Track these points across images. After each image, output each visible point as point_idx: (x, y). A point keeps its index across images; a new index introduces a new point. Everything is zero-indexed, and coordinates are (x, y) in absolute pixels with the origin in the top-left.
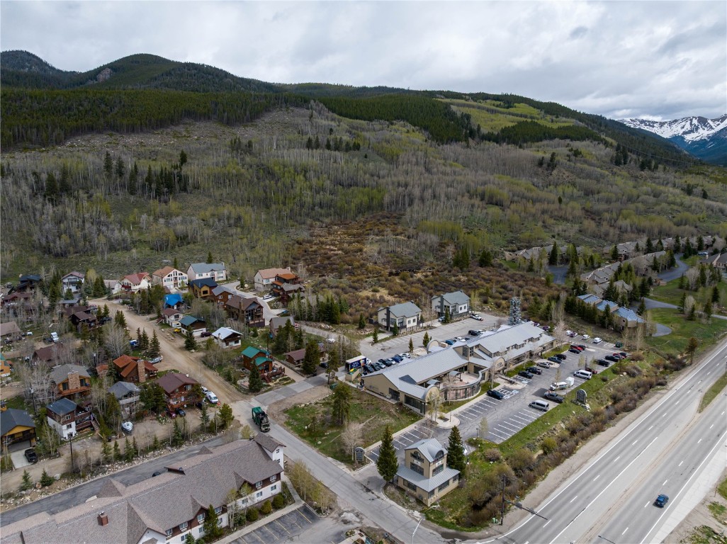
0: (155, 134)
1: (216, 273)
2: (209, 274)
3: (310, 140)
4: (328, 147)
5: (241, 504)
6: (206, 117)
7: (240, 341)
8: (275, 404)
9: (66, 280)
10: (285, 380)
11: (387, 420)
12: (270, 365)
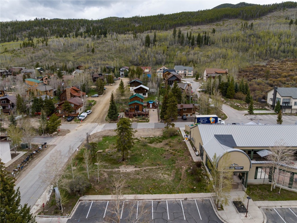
0: (207, 25)
1: (187, 71)
2: (183, 72)
7: (147, 94)
8: (110, 130)
9: (121, 70)
10: (143, 119)
11: (166, 176)
12: (140, 107)
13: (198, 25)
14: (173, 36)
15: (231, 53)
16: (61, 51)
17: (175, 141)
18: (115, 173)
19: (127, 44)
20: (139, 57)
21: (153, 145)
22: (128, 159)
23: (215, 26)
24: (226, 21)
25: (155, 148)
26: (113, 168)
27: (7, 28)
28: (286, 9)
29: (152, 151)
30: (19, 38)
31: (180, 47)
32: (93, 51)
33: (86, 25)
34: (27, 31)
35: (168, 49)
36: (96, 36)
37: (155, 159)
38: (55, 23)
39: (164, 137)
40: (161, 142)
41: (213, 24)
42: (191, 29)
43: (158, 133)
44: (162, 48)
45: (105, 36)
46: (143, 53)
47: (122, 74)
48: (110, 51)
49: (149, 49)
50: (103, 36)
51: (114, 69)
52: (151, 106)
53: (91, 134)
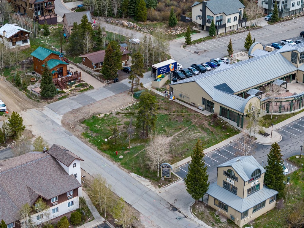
5: (36, 220)
7: (29, 40)
10: (83, 85)
12: (63, 69)
53: (61, 124)
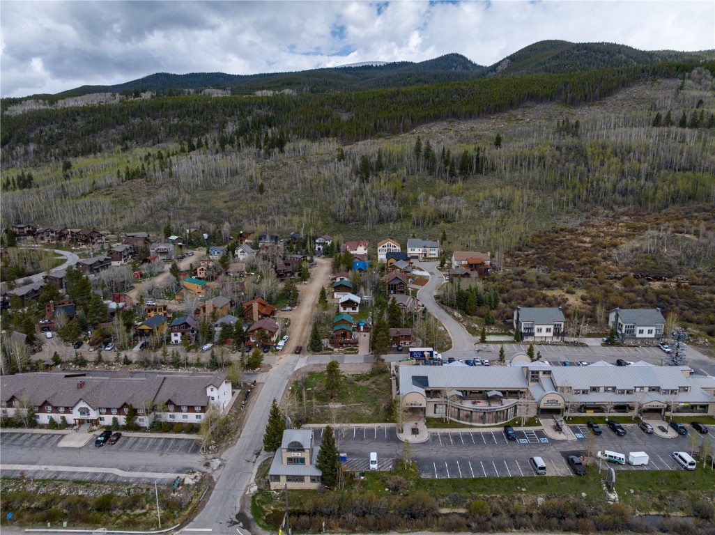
0: (490, 119)
1: (428, 249)
2: (421, 249)
3: (658, 117)
4: (683, 124)
5: (166, 417)
6: (550, 98)
7: (358, 308)
8: (315, 365)
9: (317, 241)
10: (351, 350)
11: (367, 411)
12: (348, 334)
13: (470, 117)
14: (416, 156)
15: (520, 196)
16: (200, 188)
17: (382, 378)
18: (325, 408)
19: (326, 173)
20: (348, 207)
21: (360, 383)
22: (335, 397)
23: (506, 121)
24: (530, 107)
25: (361, 387)
26: (323, 405)
27: (76, 120)
28: (659, 80)
29: (358, 389)
30: (103, 146)
31: (428, 178)
32: (261, 190)
33: (239, 113)
34: (117, 126)
35: (405, 184)
36: (263, 151)
37: (360, 397)
38: (173, 109)
39: (372, 374)
40: (368, 379)
41: (502, 115)
42: (456, 129)
43: (367, 369)
44: (391, 186)
45: (282, 151)
46: (355, 196)
47: (319, 249)
48: (293, 189)
49: (368, 187)
50: (277, 150)
51: (306, 241)
52: (362, 329)
53: (295, 369)
